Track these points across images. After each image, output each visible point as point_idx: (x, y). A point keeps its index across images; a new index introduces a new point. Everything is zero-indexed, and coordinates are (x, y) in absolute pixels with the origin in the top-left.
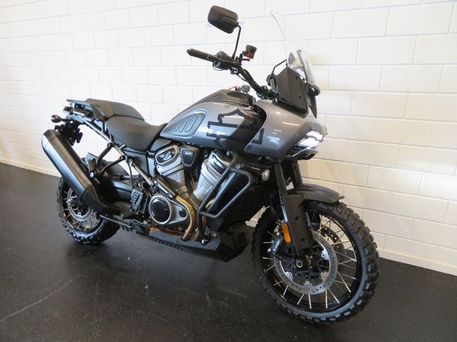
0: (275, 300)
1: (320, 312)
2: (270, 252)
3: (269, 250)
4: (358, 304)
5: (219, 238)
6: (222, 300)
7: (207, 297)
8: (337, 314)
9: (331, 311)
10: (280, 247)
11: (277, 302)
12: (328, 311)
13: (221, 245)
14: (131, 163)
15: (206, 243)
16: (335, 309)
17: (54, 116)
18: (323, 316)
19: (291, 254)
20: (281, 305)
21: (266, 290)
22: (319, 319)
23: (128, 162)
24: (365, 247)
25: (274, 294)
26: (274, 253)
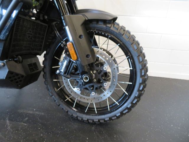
0: (67, 112)
1: (104, 114)
2: (59, 74)
3: (58, 71)
4: (134, 102)
5: (6, 67)
6: (21, 121)
7: (8, 121)
8: (117, 113)
9: (112, 112)
10: (67, 67)
12: (111, 112)
13: (10, 73)
16: (116, 110)
18: (106, 117)
19: (78, 72)
20: (72, 115)
21: (59, 105)
22: (104, 119)
24: (139, 56)
25: (65, 107)
26: (62, 74)
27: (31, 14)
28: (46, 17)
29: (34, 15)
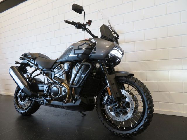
1: (129, 130)
2: (103, 103)
4: (146, 121)
5: (80, 99)
8: (137, 129)
11: (109, 129)
12: (133, 129)
14: (44, 75)
15: (75, 103)
17: (16, 62)
20: (111, 130)
22: (129, 133)
23: (43, 74)
24: (145, 93)
25: (107, 125)
26: (105, 103)
27: (92, 75)
28: (99, 76)
29: (94, 75)
